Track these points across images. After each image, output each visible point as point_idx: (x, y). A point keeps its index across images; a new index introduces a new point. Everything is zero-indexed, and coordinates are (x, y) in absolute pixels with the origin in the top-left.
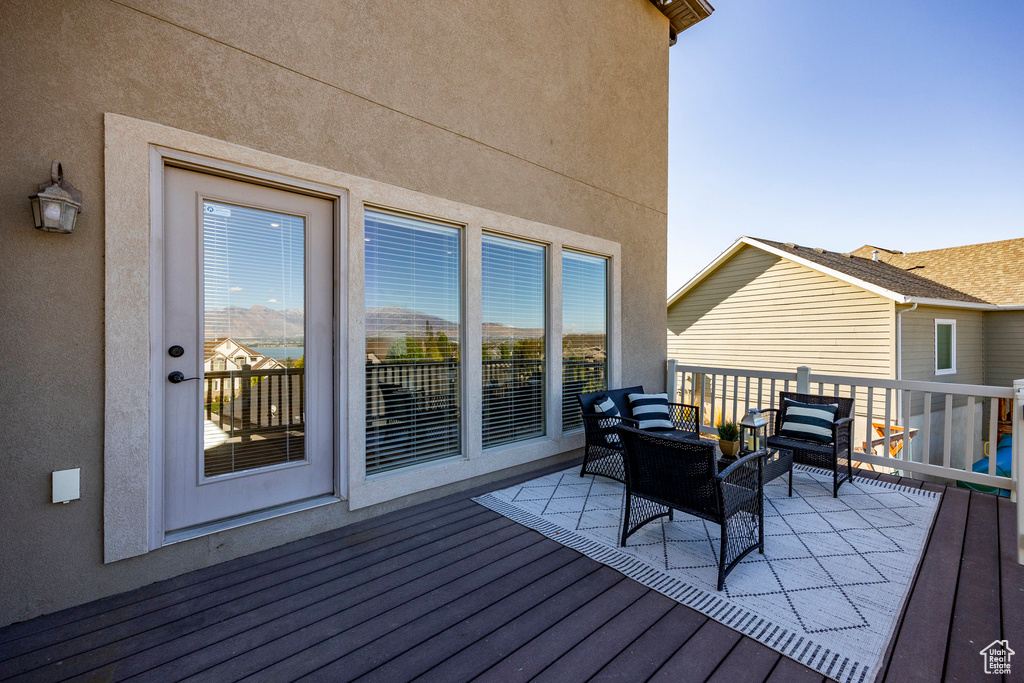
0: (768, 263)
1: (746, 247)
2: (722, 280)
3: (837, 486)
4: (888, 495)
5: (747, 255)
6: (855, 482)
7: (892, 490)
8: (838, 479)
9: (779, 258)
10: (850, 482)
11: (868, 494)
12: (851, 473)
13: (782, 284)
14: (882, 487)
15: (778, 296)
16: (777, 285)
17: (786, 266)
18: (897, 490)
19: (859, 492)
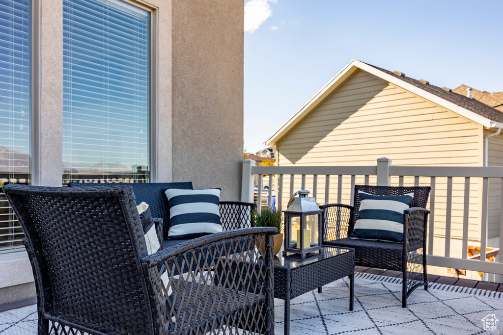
0: (376, 88)
1: (358, 71)
2: (336, 106)
3: (406, 294)
4: (462, 300)
5: (359, 79)
6: (430, 289)
7: (467, 294)
8: (408, 287)
9: (386, 83)
10: (426, 289)
11: (442, 301)
12: (425, 279)
13: (390, 110)
14: (458, 293)
15: (385, 122)
16: (385, 110)
17: (392, 91)
18: (472, 294)
19: (432, 299)
